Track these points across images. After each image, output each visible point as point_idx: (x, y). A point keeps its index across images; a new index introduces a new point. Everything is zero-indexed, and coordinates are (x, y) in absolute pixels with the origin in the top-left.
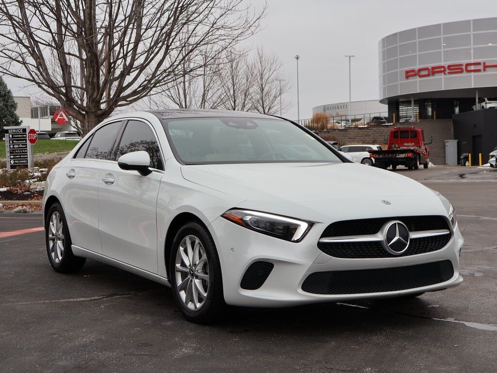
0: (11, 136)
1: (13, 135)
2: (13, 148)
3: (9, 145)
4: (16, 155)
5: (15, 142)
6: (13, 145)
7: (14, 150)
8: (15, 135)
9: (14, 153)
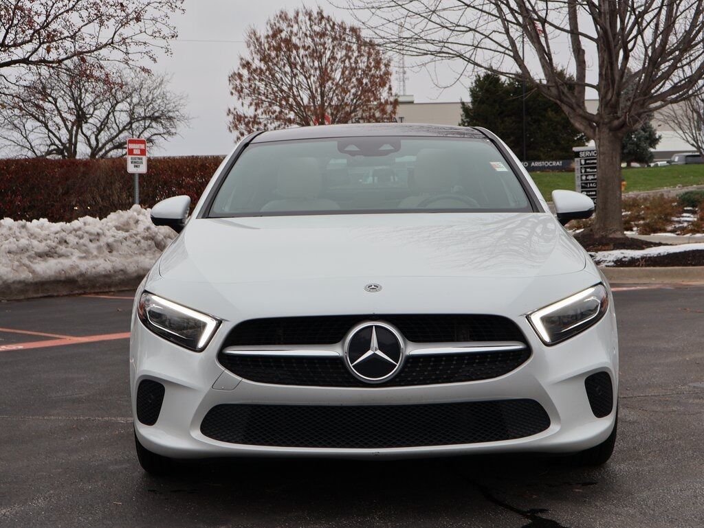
0: (583, 162)
1: (586, 160)
2: (587, 180)
3: (579, 175)
4: (589, 191)
5: (588, 170)
6: (587, 176)
7: (586, 184)
8: (589, 160)
9: (587, 188)
